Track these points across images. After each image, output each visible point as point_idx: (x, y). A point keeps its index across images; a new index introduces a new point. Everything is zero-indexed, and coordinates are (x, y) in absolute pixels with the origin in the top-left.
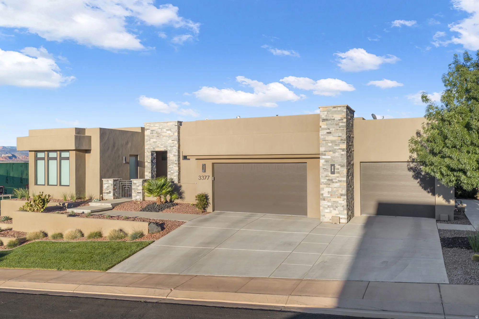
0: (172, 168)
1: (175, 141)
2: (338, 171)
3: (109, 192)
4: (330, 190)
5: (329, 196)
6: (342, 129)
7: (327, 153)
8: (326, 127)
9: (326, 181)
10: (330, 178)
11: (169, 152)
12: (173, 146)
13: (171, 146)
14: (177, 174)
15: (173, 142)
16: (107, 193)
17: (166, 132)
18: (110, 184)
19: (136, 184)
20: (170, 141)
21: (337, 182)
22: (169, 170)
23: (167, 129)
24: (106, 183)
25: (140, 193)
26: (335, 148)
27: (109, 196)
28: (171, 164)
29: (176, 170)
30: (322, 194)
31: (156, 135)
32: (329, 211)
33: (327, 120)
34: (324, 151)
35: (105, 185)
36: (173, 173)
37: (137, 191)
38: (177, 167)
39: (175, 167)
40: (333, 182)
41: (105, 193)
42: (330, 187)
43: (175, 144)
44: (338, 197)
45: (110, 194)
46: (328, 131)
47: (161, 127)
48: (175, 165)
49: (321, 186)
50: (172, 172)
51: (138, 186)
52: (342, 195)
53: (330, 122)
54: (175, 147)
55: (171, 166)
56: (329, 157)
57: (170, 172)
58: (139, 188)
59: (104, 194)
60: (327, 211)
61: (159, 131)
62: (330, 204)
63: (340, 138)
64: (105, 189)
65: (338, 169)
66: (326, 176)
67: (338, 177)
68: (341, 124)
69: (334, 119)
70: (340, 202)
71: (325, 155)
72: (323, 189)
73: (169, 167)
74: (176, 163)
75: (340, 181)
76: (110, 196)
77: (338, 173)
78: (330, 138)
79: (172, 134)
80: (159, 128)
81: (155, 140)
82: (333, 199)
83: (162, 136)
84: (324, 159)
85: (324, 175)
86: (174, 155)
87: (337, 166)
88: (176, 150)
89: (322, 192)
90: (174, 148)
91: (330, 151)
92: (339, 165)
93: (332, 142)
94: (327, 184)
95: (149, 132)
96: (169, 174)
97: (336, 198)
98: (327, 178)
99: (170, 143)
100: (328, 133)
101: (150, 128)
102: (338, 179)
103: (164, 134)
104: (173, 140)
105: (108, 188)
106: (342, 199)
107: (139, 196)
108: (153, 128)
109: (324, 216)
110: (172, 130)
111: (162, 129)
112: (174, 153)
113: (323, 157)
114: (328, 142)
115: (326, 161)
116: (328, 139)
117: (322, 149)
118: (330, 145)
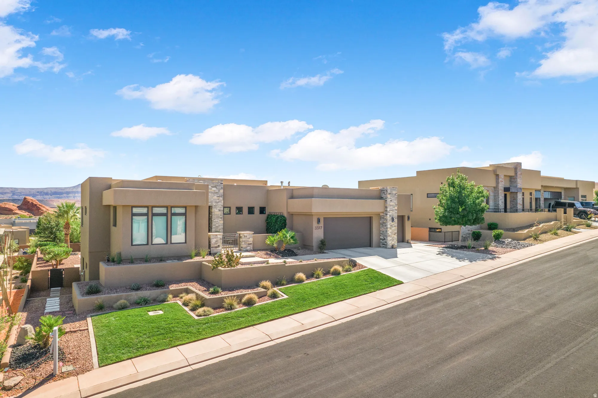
0: (217, 222)
1: (221, 198)
2: (395, 221)
3: (217, 246)
5: (391, 234)
7: (391, 212)
8: (390, 197)
9: (390, 226)
11: (214, 207)
12: (218, 202)
13: (216, 202)
14: (222, 228)
15: (218, 198)
16: (216, 247)
17: (211, 189)
18: (219, 239)
19: (246, 236)
20: (215, 197)
22: (213, 224)
23: (212, 186)
24: (214, 238)
25: (251, 244)
27: (217, 250)
28: (216, 219)
29: (221, 224)
30: (388, 234)
32: (391, 242)
33: (390, 194)
34: (389, 211)
35: (213, 240)
36: (217, 227)
37: (248, 243)
38: (222, 221)
39: (220, 220)
40: (393, 227)
41: (213, 247)
42: (391, 230)
43: (221, 200)
45: (219, 248)
46: (391, 200)
48: (220, 219)
49: (388, 229)
50: (217, 225)
51: (249, 238)
52: (395, 233)
54: (221, 203)
55: (216, 220)
56: (391, 214)
57: (215, 225)
58: (249, 240)
59: (211, 249)
62: (391, 238)
63: (395, 204)
64: (213, 244)
66: (390, 224)
67: (394, 224)
68: (395, 196)
69: (393, 194)
70: (395, 237)
71: (389, 212)
72: (389, 231)
73: (214, 221)
74: (221, 217)
75: (395, 226)
76: (219, 250)
78: (392, 204)
79: (217, 191)
82: (392, 236)
84: (389, 214)
86: (219, 210)
87: (394, 219)
88: (221, 205)
90: (219, 204)
91: (391, 210)
94: (390, 228)
96: (214, 228)
99: (215, 199)
104: (218, 197)
105: (216, 243)
106: (395, 235)
107: (249, 247)
108: (199, 184)
109: (389, 245)
110: (217, 187)
112: (219, 208)
113: (389, 213)
114: (391, 206)
115: (390, 216)
116: (390, 204)
117: (388, 209)
118: (391, 207)
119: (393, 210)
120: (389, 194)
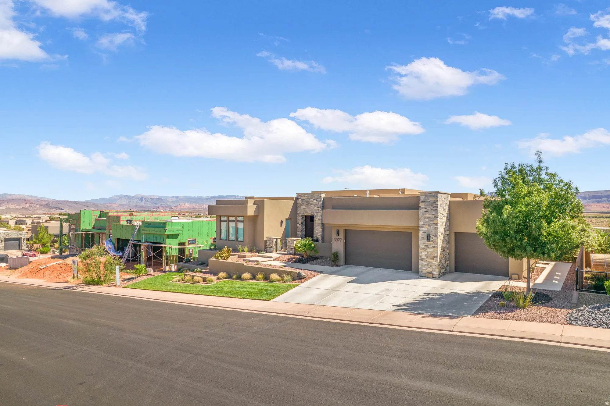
0: (317, 229)
1: (320, 208)
2: (433, 239)
4: (426, 253)
5: (426, 257)
6: (436, 209)
7: (425, 226)
8: (424, 207)
9: (423, 246)
10: (427, 245)
11: (315, 216)
12: (318, 212)
13: (316, 212)
14: (321, 234)
15: (318, 209)
20: (316, 208)
21: (431, 248)
23: (313, 199)
26: (430, 222)
28: (317, 226)
29: (320, 231)
30: (421, 256)
31: (305, 203)
32: (425, 269)
34: (423, 225)
38: (321, 228)
40: (429, 248)
42: (426, 251)
43: (320, 210)
44: (432, 259)
46: (425, 210)
47: (309, 197)
48: (319, 227)
49: (420, 250)
50: (317, 232)
52: (437, 258)
53: (427, 203)
56: (426, 229)
60: (424, 268)
61: (308, 200)
62: (426, 263)
63: (433, 216)
65: (432, 238)
66: (424, 243)
67: (432, 244)
68: (434, 205)
69: (430, 202)
70: (435, 263)
71: (423, 227)
72: (421, 252)
73: (315, 228)
74: (320, 225)
75: (433, 247)
77: (432, 241)
78: (427, 215)
79: (317, 203)
80: (308, 198)
81: (304, 207)
82: (429, 260)
83: (310, 204)
84: (422, 230)
85: (422, 242)
86: (319, 219)
87: (432, 236)
89: (420, 255)
90: (319, 214)
91: (427, 225)
92: (433, 235)
93: (428, 218)
94: (424, 249)
95: (300, 200)
96: (315, 234)
97: (430, 259)
98: (425, 244)
99: (315, 210)
100: (425, 211)
101: (301, 198)
102: (432, 245)
103: (311, 203)
106: (435, 260)
108: (304, 198)
109: (422, 271)
110: (317, 200)
111: (310, 198)
112: (319, 217)
113: (422, 229)
114: (425, 218)
115: (424, 232)
116: (424, 216)
117: (421, 223)
118: (427, 220)
119: (430, 225)
120: (422, 202)
